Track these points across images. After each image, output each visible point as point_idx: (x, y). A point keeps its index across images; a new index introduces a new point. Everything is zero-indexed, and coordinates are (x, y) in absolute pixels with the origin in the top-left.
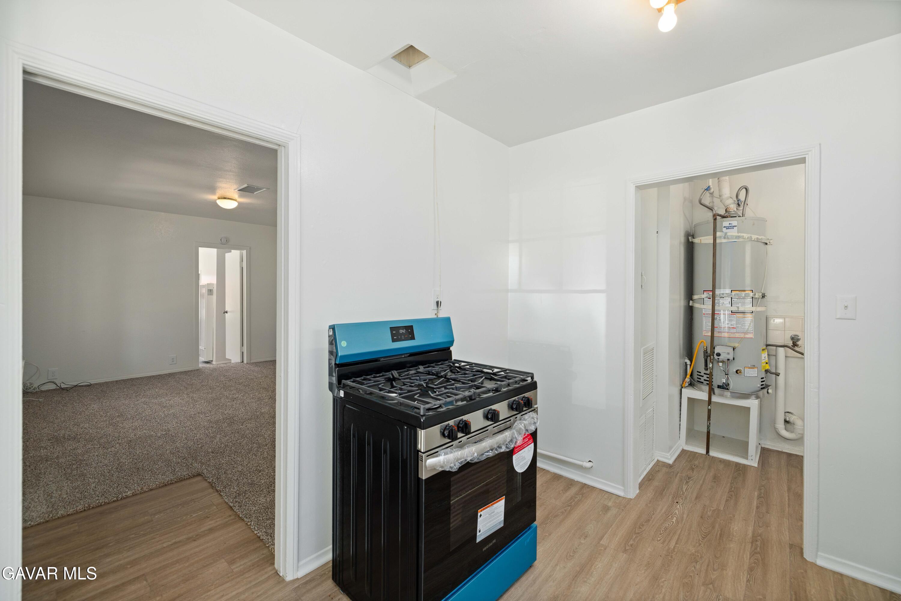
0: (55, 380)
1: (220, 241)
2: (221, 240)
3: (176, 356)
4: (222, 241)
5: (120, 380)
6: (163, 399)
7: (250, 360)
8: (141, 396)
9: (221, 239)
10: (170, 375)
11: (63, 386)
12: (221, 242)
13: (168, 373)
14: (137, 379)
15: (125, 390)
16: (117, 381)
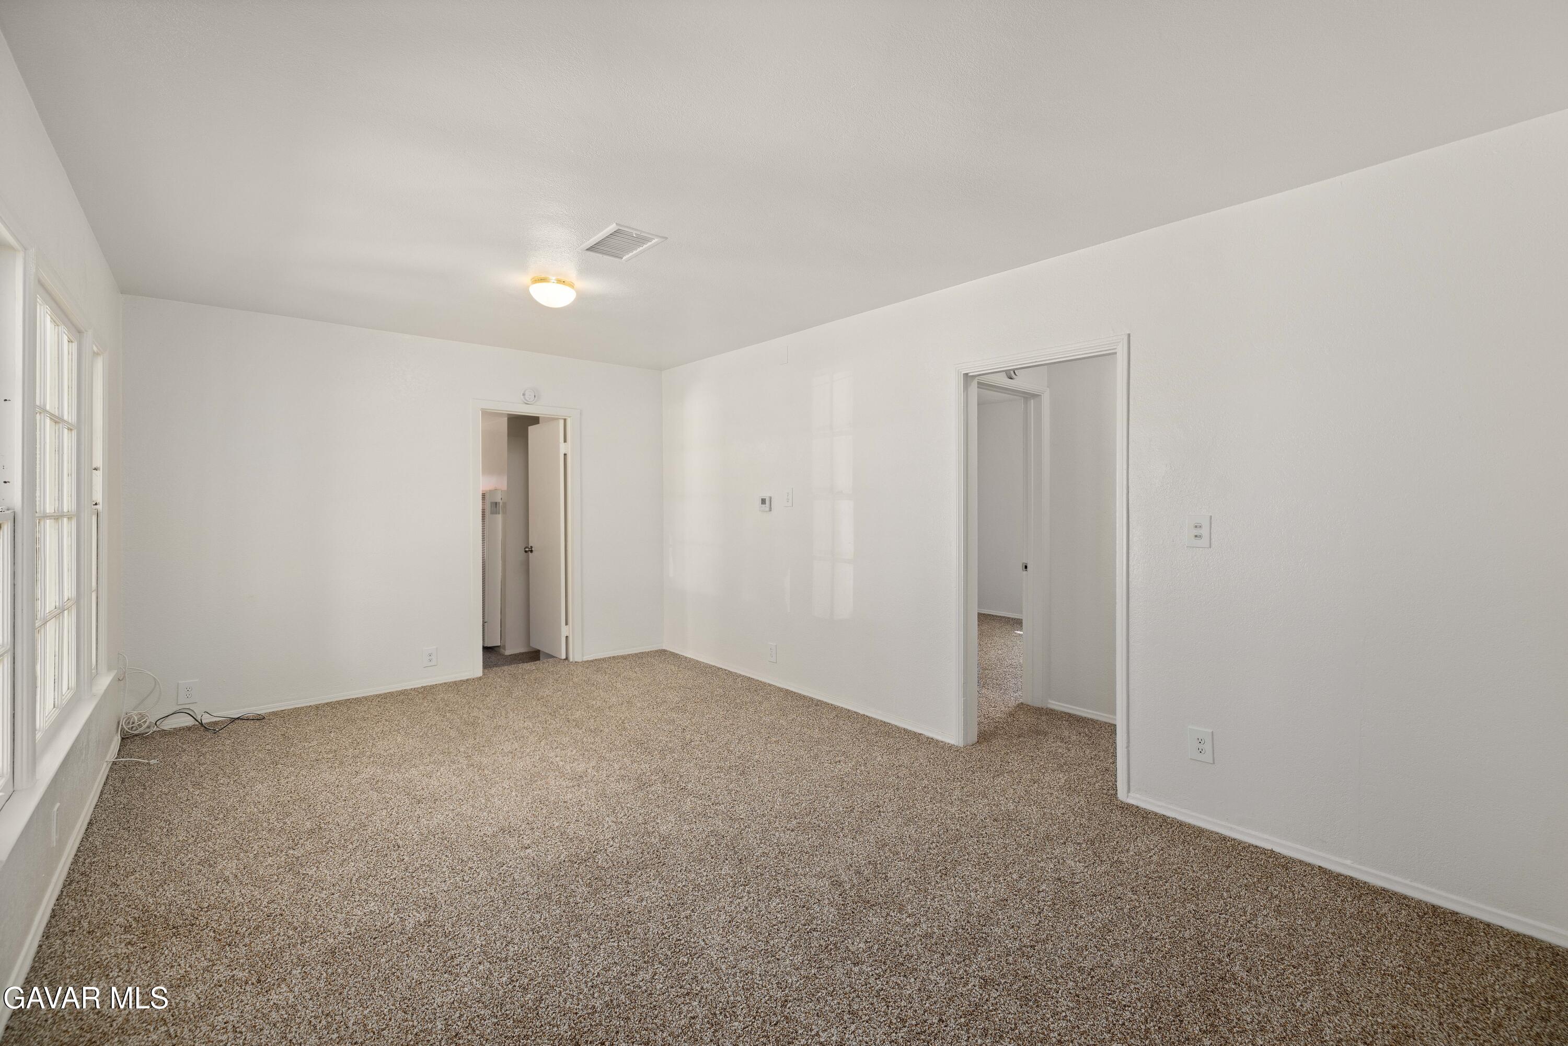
0: (191, 705)
1: (522, 397)
2: (524, 395)
3: (437, 649)
4: (527, 396)
5: (324, 705)
6: (414, 771)
7: (583, 656)
8: (365, 759)
9: (525, 391)
10: (427, 692)
11: (206, 719)
12: (524, 400)
13: (420, 686)
14: (358, 701)
15: (332, 735)
16: (317, 707)
